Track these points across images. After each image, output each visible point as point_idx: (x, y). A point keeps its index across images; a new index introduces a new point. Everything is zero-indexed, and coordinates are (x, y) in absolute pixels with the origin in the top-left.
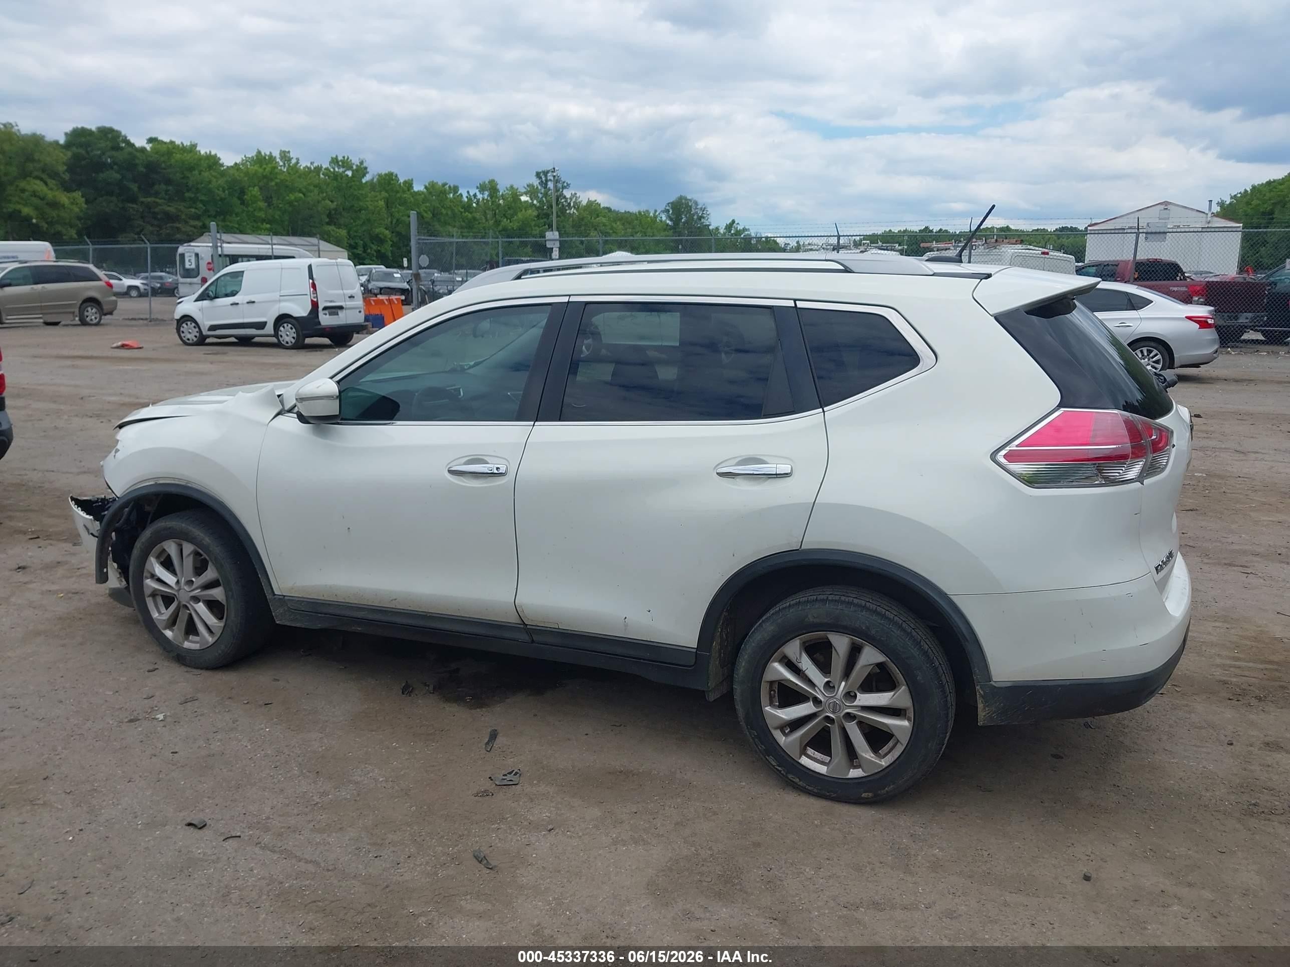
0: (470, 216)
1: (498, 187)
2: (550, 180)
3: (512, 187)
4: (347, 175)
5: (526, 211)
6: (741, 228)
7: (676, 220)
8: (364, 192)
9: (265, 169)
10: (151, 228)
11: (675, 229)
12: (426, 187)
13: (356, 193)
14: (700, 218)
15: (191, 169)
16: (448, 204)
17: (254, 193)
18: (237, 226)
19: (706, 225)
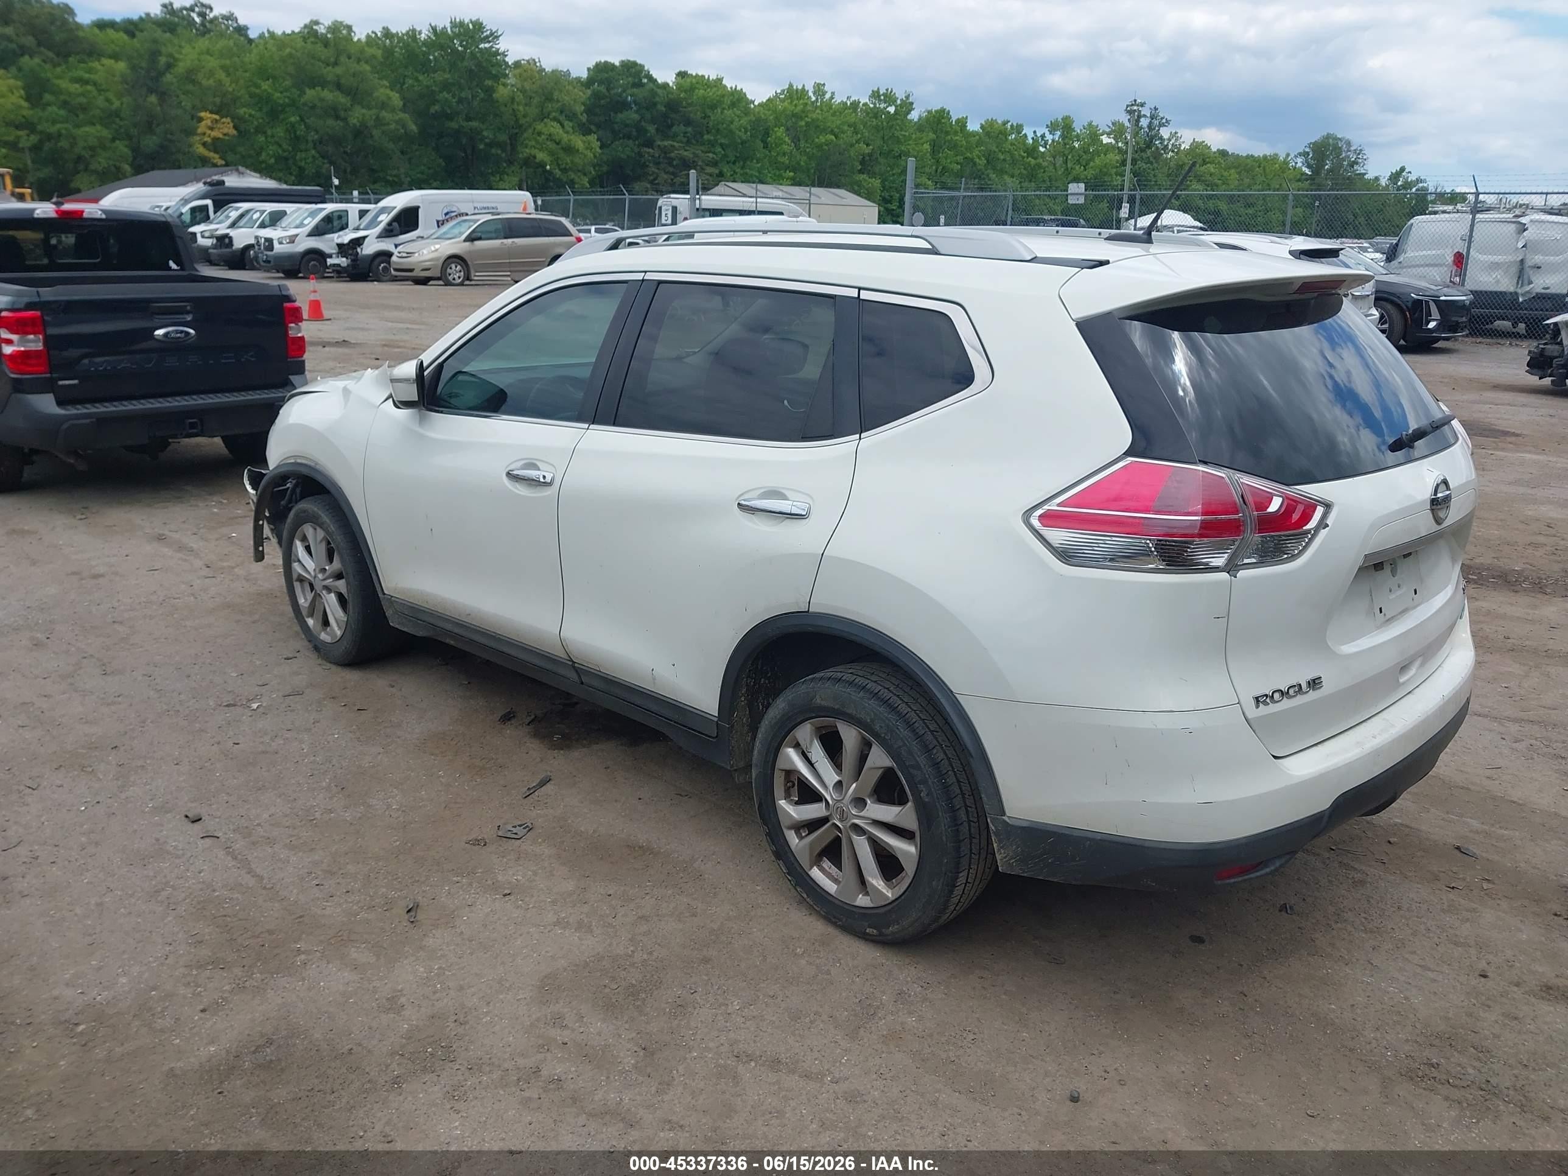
0: (1033, 162)
1: (1074, 125)
2: (1145, 116)
3: (1090, 124)
4: (889, 113)
5: (1105, 155)
6: (1414, 179)
7: (1317, 170)
8: (907, 134)
9: (796, 106)
10: (665, 176)
11: (1314, 179)
12: (982, 127)
13: (897, 134)
14: (1352, 164)
15: (713, 107)
16: (1007, 146)
17: (779, 134)
18: (757, 174)
19: (1359, 174)
